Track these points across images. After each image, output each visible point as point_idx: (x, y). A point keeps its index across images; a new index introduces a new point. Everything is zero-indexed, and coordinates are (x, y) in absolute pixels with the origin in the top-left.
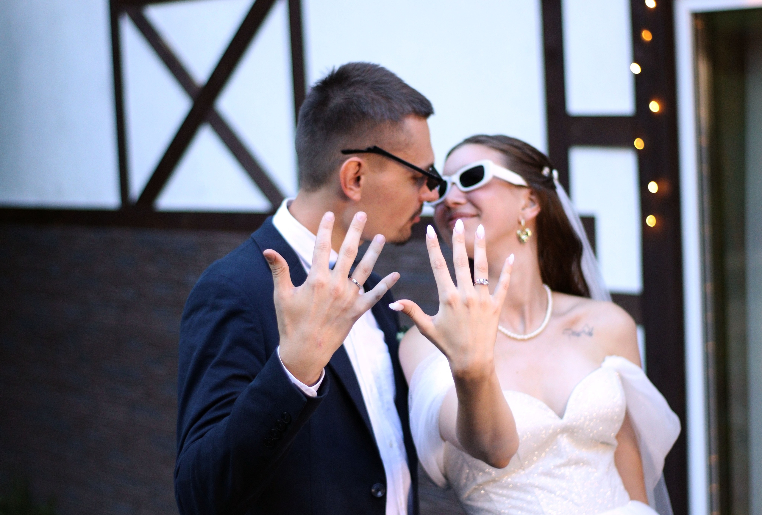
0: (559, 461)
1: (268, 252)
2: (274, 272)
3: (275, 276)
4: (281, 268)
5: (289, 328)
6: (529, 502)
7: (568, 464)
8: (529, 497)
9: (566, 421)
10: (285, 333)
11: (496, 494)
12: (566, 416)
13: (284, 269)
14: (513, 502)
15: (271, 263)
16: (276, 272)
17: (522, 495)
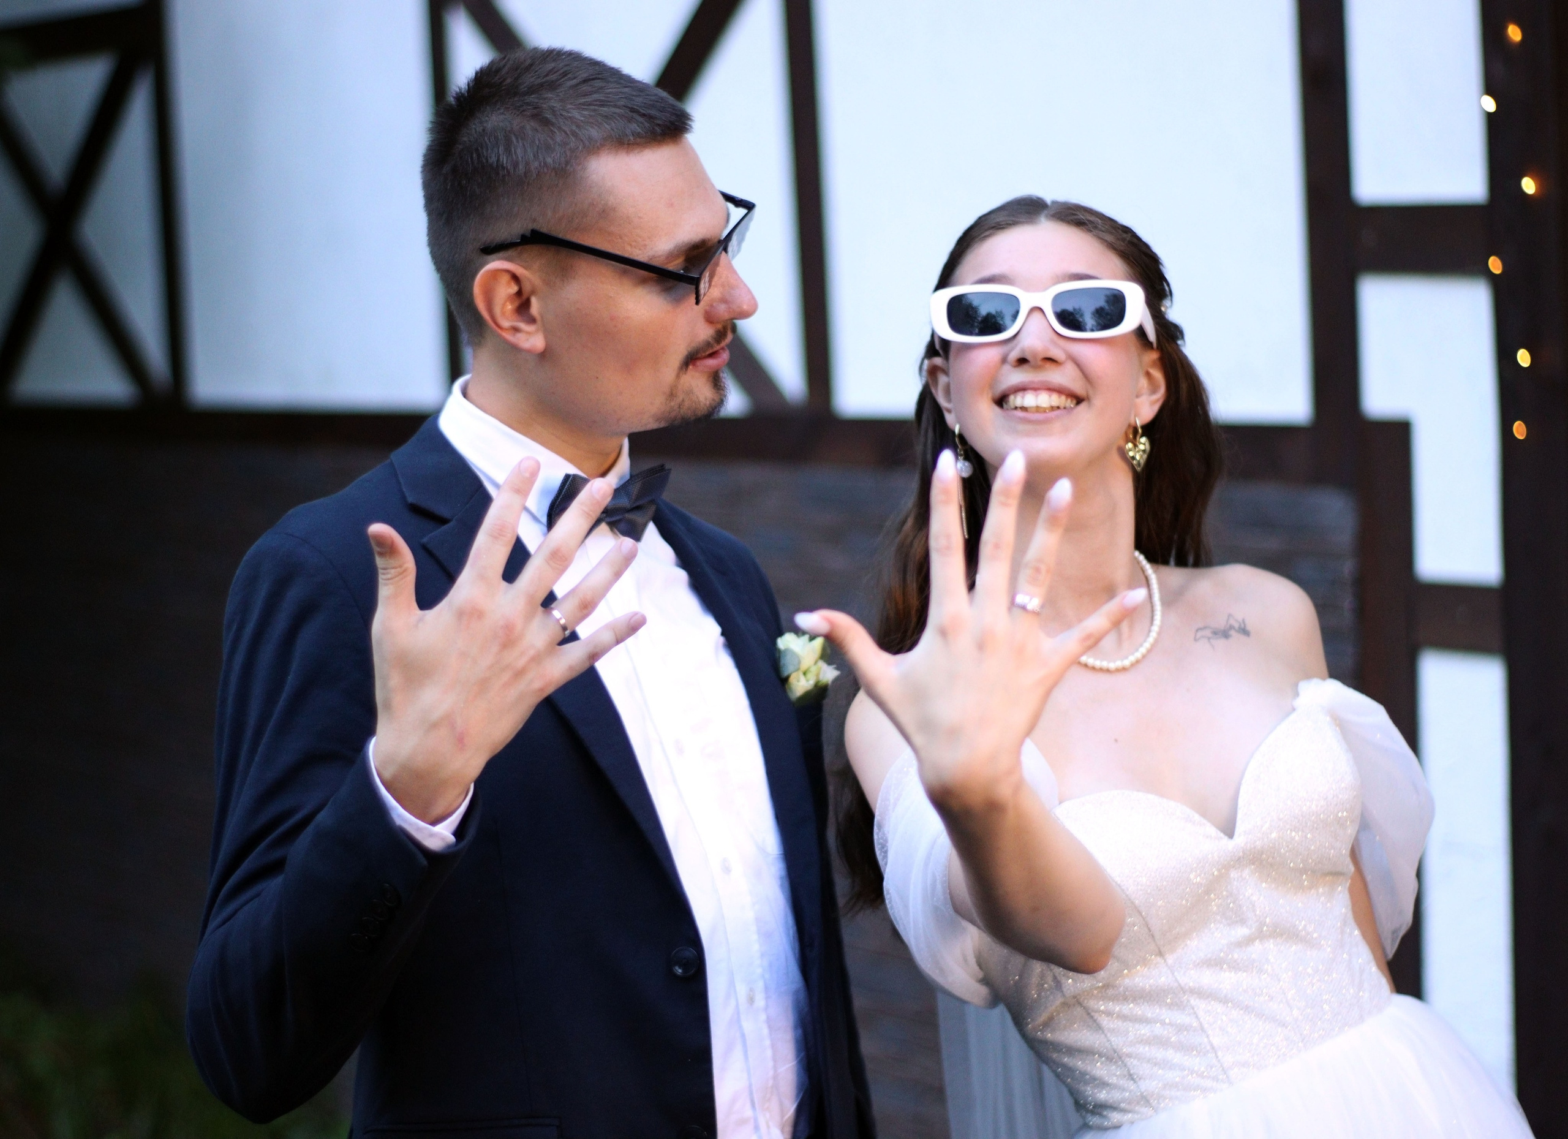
0: (1242, 932)
1: (377, 528)
2: (384, 574)
3: (386, 582)
4: (400, 566)
5: (397, 699)
6: (1181, 1028)
7: (1260, 935)
8: (1180, 1018)
9: (1240, 840)
10: (388, 706)
11: (1109, 1014)
12: (1240, 828)
13: (405, 571)
14: (1144, 1030)
15: (381, 554)
16: (388, 573)
17: (1167, 1015)
